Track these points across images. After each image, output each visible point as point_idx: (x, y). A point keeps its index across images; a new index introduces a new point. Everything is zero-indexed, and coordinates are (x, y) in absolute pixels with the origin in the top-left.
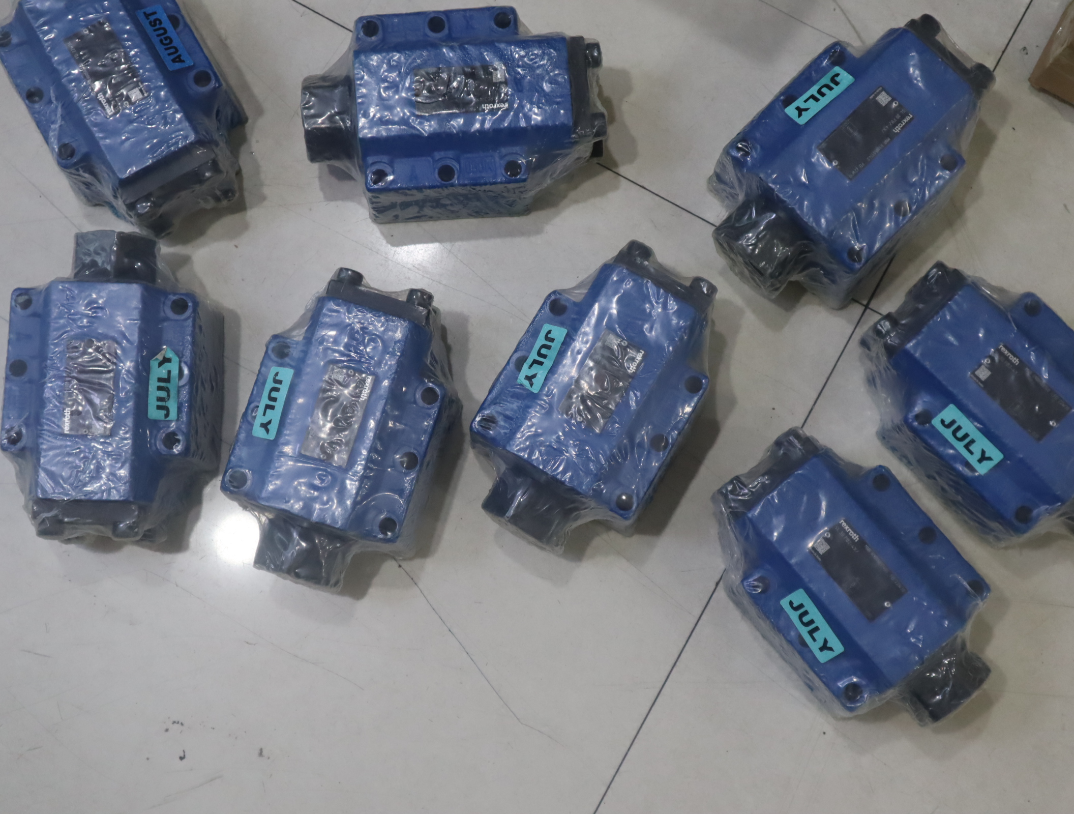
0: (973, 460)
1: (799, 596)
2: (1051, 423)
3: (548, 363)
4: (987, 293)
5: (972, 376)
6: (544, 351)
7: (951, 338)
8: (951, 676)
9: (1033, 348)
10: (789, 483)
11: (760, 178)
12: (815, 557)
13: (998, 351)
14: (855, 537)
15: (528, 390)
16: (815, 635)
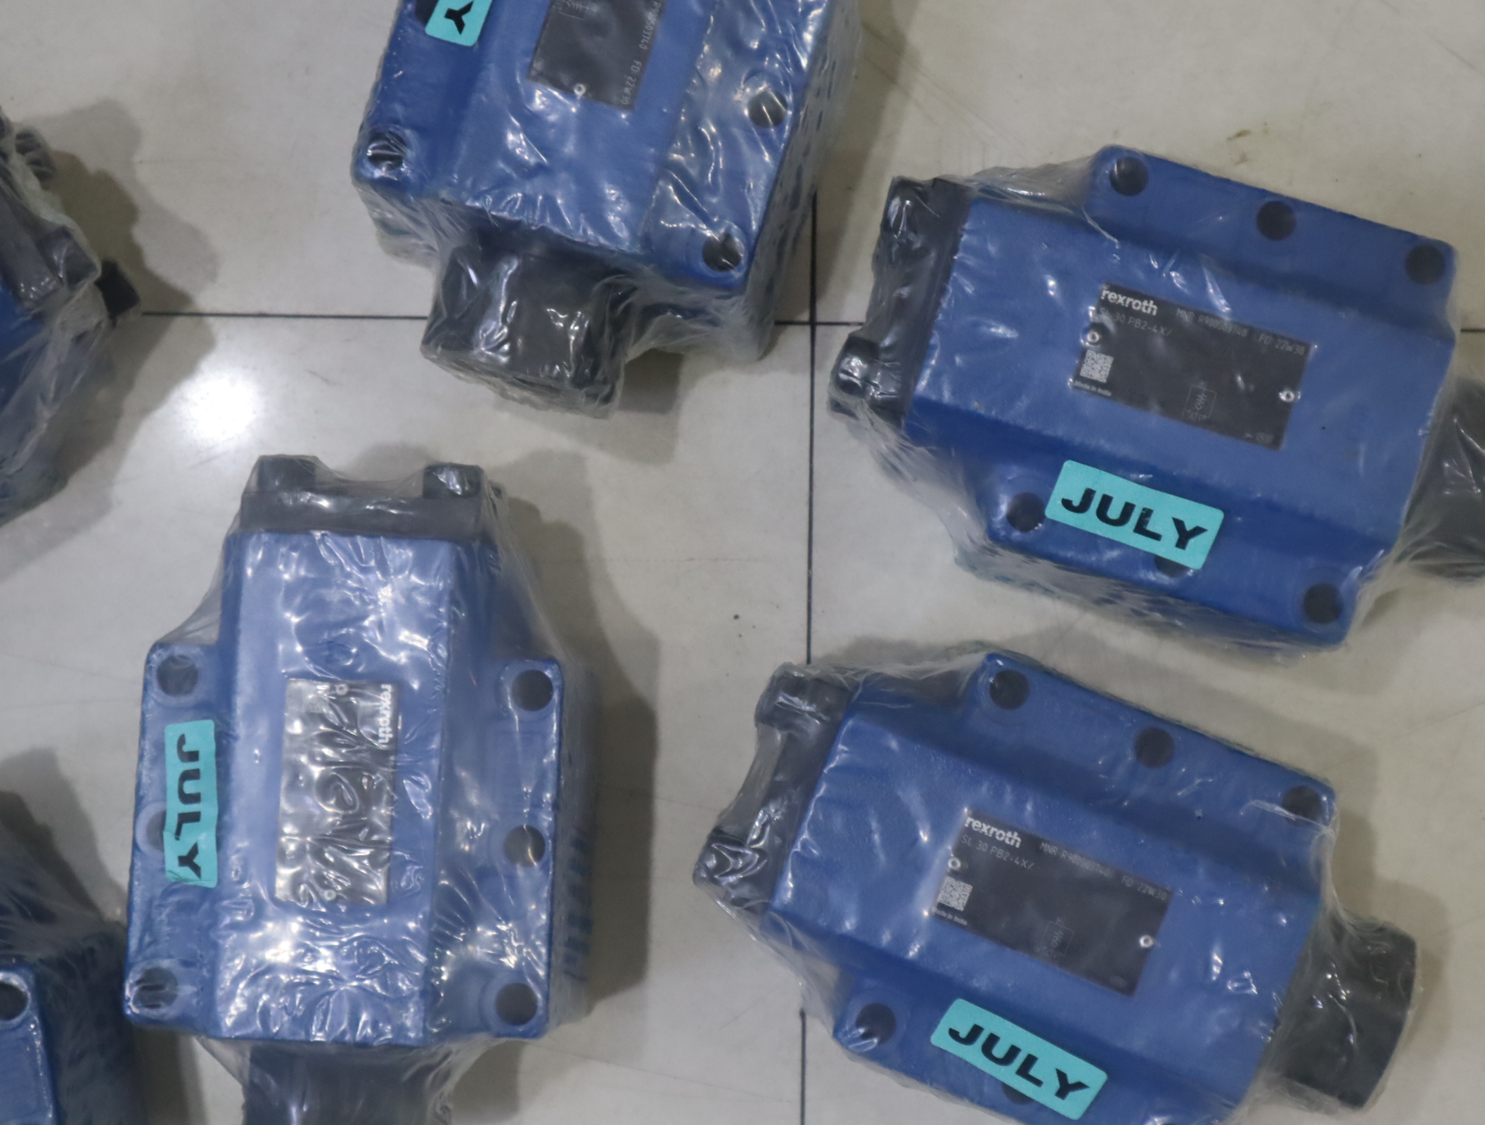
0: (1166, 548)
1: (961, 1015)
2: (1283, 397)
3: (208, 809)
4: (1023, 196)
5: (1078, 384)
6: (190, 787)
7: (1000, 331)
8: (1343, 1008)
9: (1171, 263)
10: (821, 798)
11: (443, 201)
12: (951, 922)
13: (1105, 304)
14: (1012, 839)
15: (195, 887)
16: (1033, 1072)
